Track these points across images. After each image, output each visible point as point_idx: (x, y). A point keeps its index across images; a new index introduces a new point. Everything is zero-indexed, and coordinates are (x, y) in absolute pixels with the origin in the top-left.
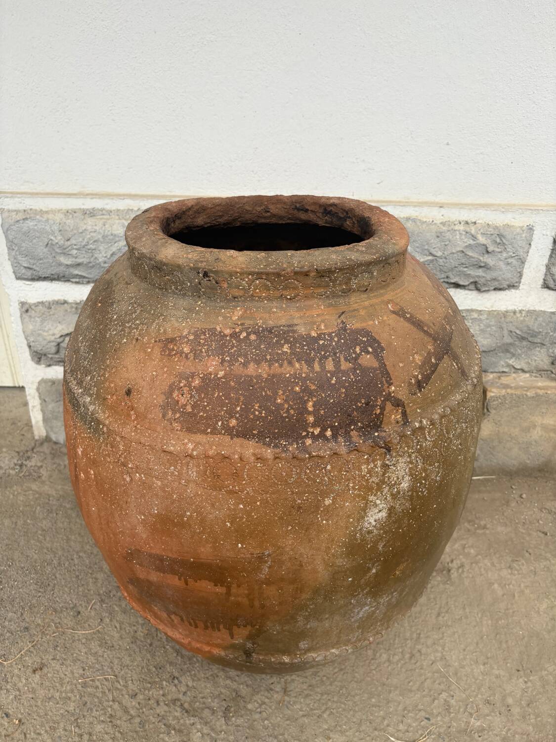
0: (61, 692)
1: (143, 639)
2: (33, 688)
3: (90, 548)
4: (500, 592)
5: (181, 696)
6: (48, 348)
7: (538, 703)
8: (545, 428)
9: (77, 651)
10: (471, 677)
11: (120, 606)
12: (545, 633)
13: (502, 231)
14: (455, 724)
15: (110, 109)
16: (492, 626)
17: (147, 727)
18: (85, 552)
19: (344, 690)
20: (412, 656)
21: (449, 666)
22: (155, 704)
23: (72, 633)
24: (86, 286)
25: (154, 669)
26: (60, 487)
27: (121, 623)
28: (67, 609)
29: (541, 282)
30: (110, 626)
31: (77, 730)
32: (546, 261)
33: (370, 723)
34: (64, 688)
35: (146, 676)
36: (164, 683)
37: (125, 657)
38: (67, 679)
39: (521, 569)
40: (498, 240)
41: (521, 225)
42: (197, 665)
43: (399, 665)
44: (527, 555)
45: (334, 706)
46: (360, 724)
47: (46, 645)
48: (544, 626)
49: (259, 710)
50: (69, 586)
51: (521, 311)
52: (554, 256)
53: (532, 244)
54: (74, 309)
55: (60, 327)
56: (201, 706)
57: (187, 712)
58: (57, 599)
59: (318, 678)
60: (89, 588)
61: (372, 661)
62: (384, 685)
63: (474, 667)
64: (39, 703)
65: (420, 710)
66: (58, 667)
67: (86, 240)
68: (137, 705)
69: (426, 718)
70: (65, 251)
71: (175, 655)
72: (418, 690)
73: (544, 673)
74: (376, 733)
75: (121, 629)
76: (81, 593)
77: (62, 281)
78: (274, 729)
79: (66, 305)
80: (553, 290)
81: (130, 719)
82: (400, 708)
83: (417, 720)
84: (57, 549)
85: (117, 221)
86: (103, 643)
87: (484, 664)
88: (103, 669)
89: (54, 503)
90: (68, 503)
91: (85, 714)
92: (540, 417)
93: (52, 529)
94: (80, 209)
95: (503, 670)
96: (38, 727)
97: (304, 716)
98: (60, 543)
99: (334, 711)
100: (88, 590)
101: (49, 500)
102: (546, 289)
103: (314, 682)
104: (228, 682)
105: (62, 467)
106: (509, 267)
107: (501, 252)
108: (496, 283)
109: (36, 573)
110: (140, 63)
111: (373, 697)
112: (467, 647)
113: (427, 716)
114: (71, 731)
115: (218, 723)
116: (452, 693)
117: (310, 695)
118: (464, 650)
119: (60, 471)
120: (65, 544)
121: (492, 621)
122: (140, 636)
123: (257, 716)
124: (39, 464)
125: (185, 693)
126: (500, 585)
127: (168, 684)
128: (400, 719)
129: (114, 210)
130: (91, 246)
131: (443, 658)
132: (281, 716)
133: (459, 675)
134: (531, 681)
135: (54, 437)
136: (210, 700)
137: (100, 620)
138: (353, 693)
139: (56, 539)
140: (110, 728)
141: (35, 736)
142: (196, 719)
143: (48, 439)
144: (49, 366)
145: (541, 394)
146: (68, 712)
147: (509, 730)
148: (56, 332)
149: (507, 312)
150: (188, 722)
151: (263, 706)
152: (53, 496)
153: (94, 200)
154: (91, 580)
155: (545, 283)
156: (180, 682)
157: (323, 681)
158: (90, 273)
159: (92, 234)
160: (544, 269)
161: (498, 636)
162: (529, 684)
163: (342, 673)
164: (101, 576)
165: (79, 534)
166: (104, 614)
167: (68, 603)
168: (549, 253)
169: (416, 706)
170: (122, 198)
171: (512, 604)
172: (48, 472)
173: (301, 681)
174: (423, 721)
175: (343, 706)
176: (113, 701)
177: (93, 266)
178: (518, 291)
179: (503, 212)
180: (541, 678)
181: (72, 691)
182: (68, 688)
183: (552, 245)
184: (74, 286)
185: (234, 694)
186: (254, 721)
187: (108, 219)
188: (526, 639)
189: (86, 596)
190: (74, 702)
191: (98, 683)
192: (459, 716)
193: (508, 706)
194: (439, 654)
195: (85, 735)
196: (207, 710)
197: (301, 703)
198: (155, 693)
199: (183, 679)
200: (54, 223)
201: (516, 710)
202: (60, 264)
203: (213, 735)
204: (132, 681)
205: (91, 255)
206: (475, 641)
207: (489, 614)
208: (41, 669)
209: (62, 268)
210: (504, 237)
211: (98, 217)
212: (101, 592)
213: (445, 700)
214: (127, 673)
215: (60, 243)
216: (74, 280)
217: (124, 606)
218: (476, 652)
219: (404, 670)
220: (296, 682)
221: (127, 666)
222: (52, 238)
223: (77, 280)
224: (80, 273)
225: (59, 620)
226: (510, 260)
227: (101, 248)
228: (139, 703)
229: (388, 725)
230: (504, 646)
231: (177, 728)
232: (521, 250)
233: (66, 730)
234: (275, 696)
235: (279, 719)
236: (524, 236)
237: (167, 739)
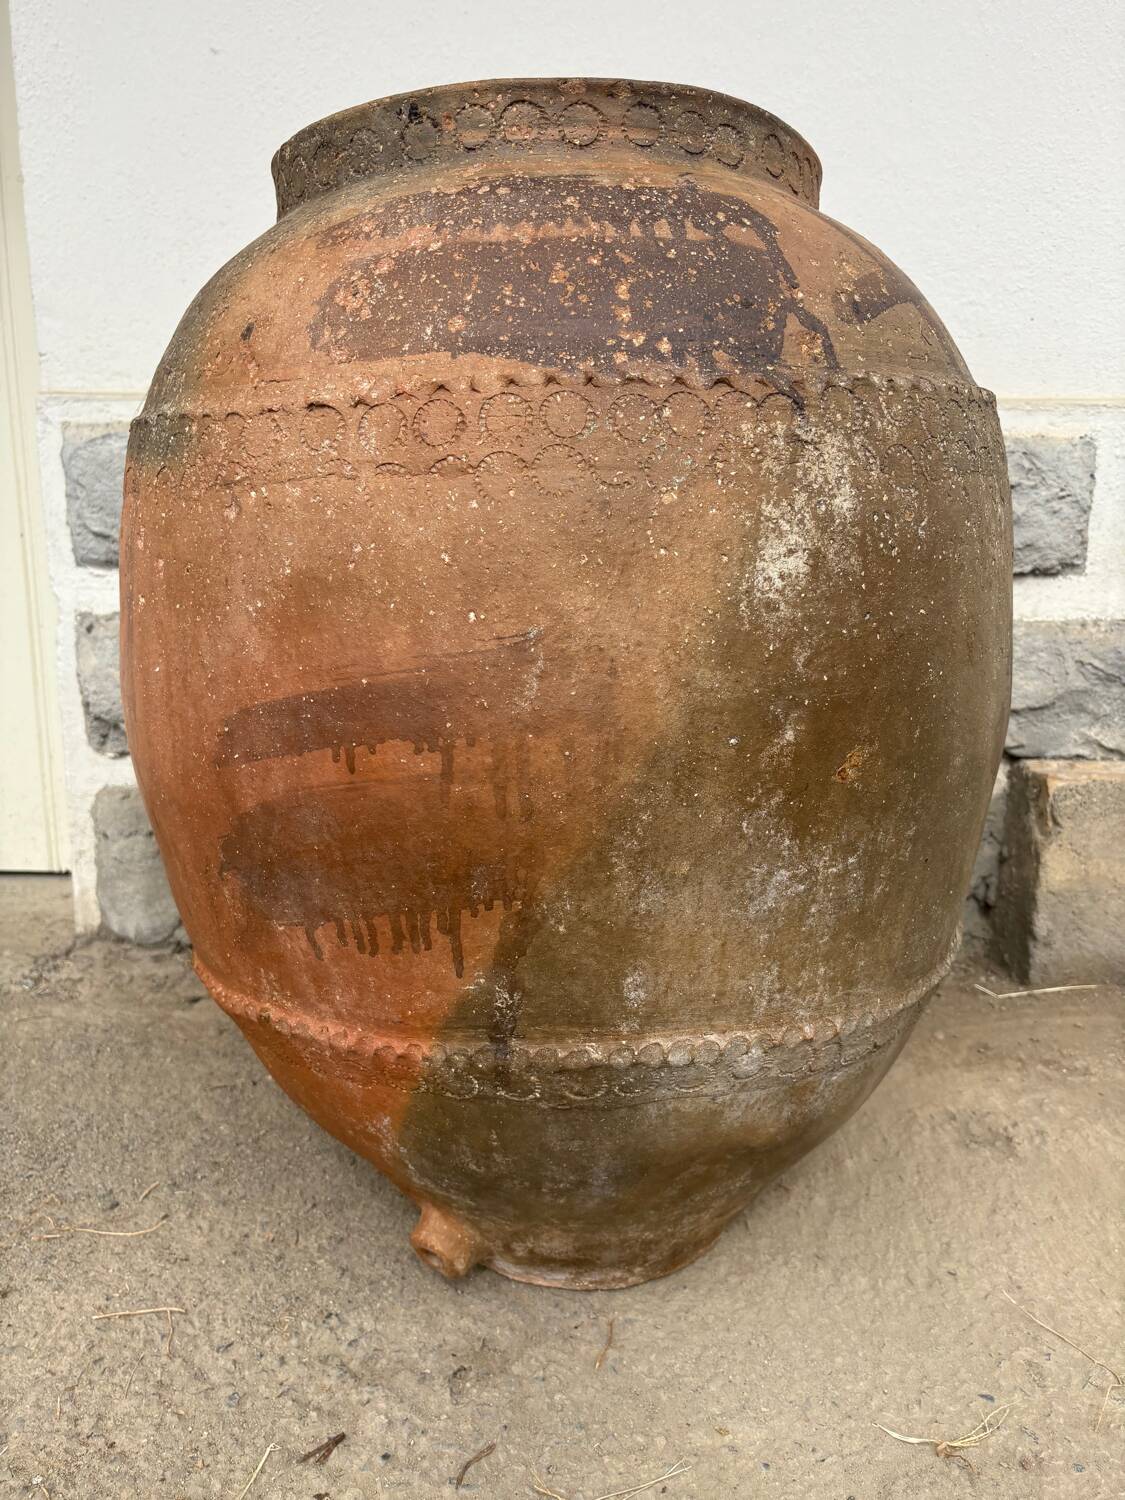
0: (43, 1337)
1: (261, 1249)
3: (162, 1103)
5: (343, 1348)
9: (99, 1267)
11: (217, 1193)
13: (1032, 446)
14: (1061, 1409)
20: (933, 1281)
21: (1031, 1300)
22: (276, 1364)
23: (92, 1235)
25: (282, 1300)
26: (115, 1011)
27: (214, 1221)
28: (89, 1197)
30: (186, 1225)
31: (67, 1408)
33: (833, 1403)
34: (54, 1331)
35: (260, 1312)
36: (304, 1324)
37: (215, 1279)
38: (65, 1315)
40: (1027, 465)
41: (1068, 435)
42: (390, 1292)
43: (902, 1297)
45: (736, 1370)
46: (807, 1405)
47: (24, 1255)
49: (540, 1374)
50: (102, 1160)
51: (1096, 623)
53: (1096, 475)
56: (392, 1365)
57: (355, 1376)
58: (71, 1181)
59: (692, 1318)
60: (147, 1165)
62: (865, 1332)
63: (1095, 1302)
65: (965, 1381)
66: (46, 1294)
68: (230, 1366)
69: (982, 1396)
71: (338, 1274)
72: (955, 1342)
74: (851, 1423)
75: (211, 1229)
76: (127, 1172)
78: (578, 1410)
81: (207, 1391)
82: (912, 1375)
83: (957, 1400)
86: (163, 1253)
88: (155, 1297)
89: (97, 1035)
90: (127, 1036)
91: (96, 1378)
93: (82, 1075)
97: (656, 1387)
98: (97, 1096)
99: (738, 1380)
100: (146, 1169)
101: (86, 1031)
103: (683, 1325)
104: (465, 1323)
105: (126, 980)
106: (1056, 521)
107: (1034, 487)
108: (1036, 556)
109: (31, 1139)
111: (838, 1354)
112: (1072, 1268)
113: (985, 1392)
114: (53, 1410)
115: (431, 1398)
116: (1044, 1348)
117: (675, 1349)
118: (1066, 1273)
119: (117, 986)
122: (256, 1243)
123: (535, 1388)
124: (77, 976)
125: (353, 1343)
127: (312, 1326)
128: (912, 1396)
131: (1013, 1286)
132: (598, 1386)
133: (1059, 1315)
135: (116, 925)
136: (416, 1355)
138: (784, 1347)
139: (89, 1091)
140: (153, 1406)
142: (379, 1393)
143: (102, 931)
144: (122, 755)
146: (53, 1374)
149: (1067, 623)
150: (355, 1397)
151: (551, 1367)
152: (96, 1026)
154: (154, 1152)
156: (344, 1323)
157: (706, 1324)
163: (756, 1309)
164: (178, 1148)
165: (143, 1082)
166: (176, 1206)
167: (94, 1187)
169: (955, 1373)
172: (94, 989)
173: (651, 1322)
174: (974, 1401)
175: (759, 1369)
176: (171, 1356)
178: (1082, 579)
179: (1028, 411)
181: (72, 1336)
182: (63, 1331)
185: (478, 1346)
186: (528, 1395)
189: (139, 1178)
190: (72, 1355)
191: (138, 1323)
192: (1072, 1394)
194: (1003, 1280)
195: (87, 1419)
196: (407, 1374)
197: (650, 1362)
198: (277, 1343)
199: (350, 1317)
203: (418, 1422)
204: (224, 1320)
206: (1092, 1257)
210: (1037, 457)
212: (176, 1171)
213: (1029, 1363)
214: (213, 1307)
218: (1097, 1277)
219: (914, 1306)
220: (637, 1325)
221: (217, 1295)
225: (66, 1214)
226: (1056, 505)
228: (235, 1362)
229: (881, 1409)
231: (326, 1407)
232: (1076, 484)
233: (40, 1407)
234: (583, 1349)
235: (591, 1390)
236: (1076, 455)
237: (296, 1429)
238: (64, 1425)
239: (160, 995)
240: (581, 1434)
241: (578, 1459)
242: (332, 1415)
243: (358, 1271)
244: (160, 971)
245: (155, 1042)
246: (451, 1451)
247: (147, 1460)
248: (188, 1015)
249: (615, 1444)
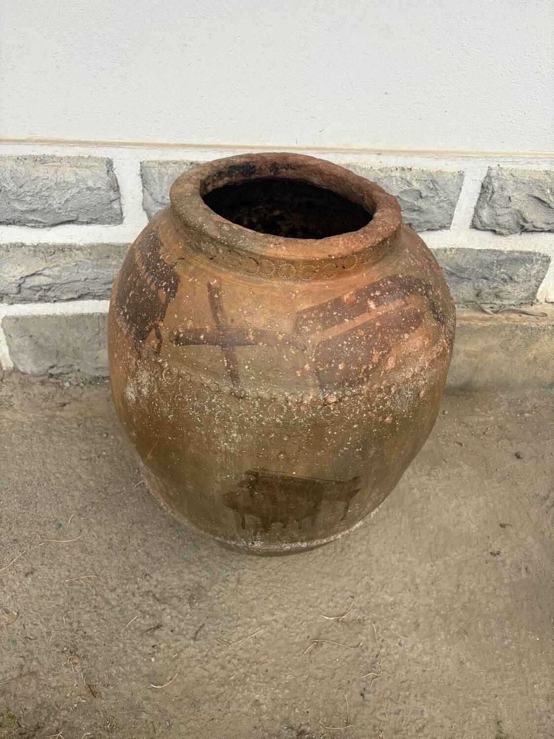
0: (51, 591)
1: (118, 545)
2: (26, 589)
3: (65, 470)
4: (418, 495)
5: (152, 588)
6: (9, 289)
7: (440, 582)
8: (467, 354)
9: (62, 557)
10: (389, 563)
11: (96, 518)
12: (451, 527)
13: (435, 177)
14: (373, 600)
15: (54, 55)
16: (409, 523)
17: (126, 613)
18: (60, 473)
19: (286, 578)
20: (343, 549)
21: (372, 555)
22: (132, 596)
23: (56, 542)
24: (42, 230)
25: (129, 569)
26: (32, 415)
27: (98, 533)
28: (49, 522)
29: (469, 223)
30: (88, 535)
31: (67, 620)
32: (474, 204)
33: (307, 602)
34: (54, 588)
35: (123, 574)
36: (138, 579)
37: (104, 560)
38: (56, 580)
39: (437, 475)
40: (431, 186)
41: (453, 171)
42: (165, 564)
43: (332, 557)
44: (444, 463)
45: (278, 591)
46: (298, 603)
47: (34, 553)
48: (451, 521)
49: (217, 596)
50: (49, 503)
51: (451, 249)
52: (481, 199)
53: (462, 188)
54: (32, 252)
55: (20, 270)
56: (170, 595)
57: (158, 600)
58: (40, 514)
59: (265, 570)
60: (67, 505)
61: (310, 555)
62: (319, 573)
63: (392, 555)
64: (33, 601)
65: (346, 591)
66: (46, 571)
67: (39, 188)
68: (117, 597)
70: (18, 198)
71: (146, 556)
72: (346, 575)
73: (447, 558)
74: (311, 609)
75: (98, 537)
76: (61, 509)
77: (17, 225)
78: (229, 610)
79: (23, 248)
80: (480, 230)
81: (111, 608)
82: (331, 589)
83: (343, 598)
84: (35, 471)
85: (69, 169)
86: (84, 550)
87: (400, 553)
88: (86, 570)
89: (28, 430)
90: (41, 430)
91: (73, 606)
92: (463, 345)
93: (28, 453)
94: (30, 155)
95: (415, 557)
96: (34, 619)
97: (253, 599)
98: (37, 466)
99: (278, 594)
100: (67, 506)
101: (23, 427)
102: (474, 230)
103: (262, 573)
104: (192, 576)
105: (32, 396)
106: (440, 210)
107: (434, 197)
108: (429, 225)
109: (19, 493)
110: (82, 10)
111: (310, 583)
112: (387, 540)
113: (352, 595)
114: (63, 621)
115: (184, 607)
116: (373, 577)
117: (259, 583)
118: (385, 543)
119: (29, 399)
120: (42, 467)
121: (409, 518)
122: (115, 542)
123: (216, 601)
124: (10, 394)
125: (156, 586)
126: (418, 489)
127: (141, 580)
128: (331, 597)
129: (64, 157)
130: (44, 193)
131: (368, 550)
132: (235, 600)
133: (379, 562)
134: (436, 565)
135: (21, 368)
136: (177, 591)
137: (79, 531)
138: (293, 580)
139: (34, 463)
140: (96, 616)
141: (32, 627)
142: (166, 606)
143: (15, 370)
144: (12, 304)
145: (465, 325)
146: (59, 606)
147: (416, 602)
148: (16, 273)
149: (438, 250)
150: (159, 608)
151: (221, 594)
152: (26, 423)
153: (44, 146)
154: (68, 497)
155: (473, 224)
156: (151, 578)
157: (269, 572)
158: (45, 218)
159: (44, 181)
160: (472, 211)
161: (413, 531)
162: (435, 567)
164: (77, 494)
165: (54, 457)
166: (83, 526)
167: (50, 518)
168: (478, 197)
169: (344, 588)
170: (72, 145)
171: (427, 505)
172: (19, 401)
173: (251, 573)
174: (348, 598)
175: (285, 590)
176: (96, 595)
177: (48, 212)
178: (449, 231)
179: (437, 159)
180: (445, 562)
181: (61, 589)
182: (57, 587)
183: (480, 189)
184: (30, 230)
185: (196, 585)
186: (214, 604)
187: (60, 167)
188: (435, 532)
189: (66, 511)
190: (63, 598)
191: (82, 582)
193: (416, 585)
194: (364, 548)
195: (75, 623)
196: (175, 598)
197: (251, 589)
198: (131, 587)
199: (153, 575)
200: (5, 170)
201: (422, 588)
202: (15, 210)
203: (181, 617)
204: (111, 578)
205: (45, 201)
206: (394, 535)
207: (407, 514)
208: (32, 573)
209: (17, 214)
210: (437, 183)
211: (49, 164)
212: (79, 507)
213: (367, 583)
214: (106, 573)
215: (13, 190)
216: (30, 225)
217: (99, 518)
218: (394, 544)
219: (335, 561)
220: (247, 574)
221: (106, 567)
222: (4, 185)
223: (33, 225)
224: (35, 219)
225: (44, 532)
226: (441, 204)
227: (55, 195)
228: (118, 596)
229: (321, 603)
230: (418, 538)
231: (151, 613)
232: (452, 195)
233: (58, 620)
234: (230, 585)
235: (233, 602)
236: (455, 181)
237: (143, 622)
238: (68, 627)
239: (48, 403)
240: (231, 619)
241: (230, 628)
242: (153, 615)
243: (153, 555)
244: (46, 390)
245: (53, 432)
246: (192, 627)
247: (98, 638)
248: (62, 414)
249: (241, 621)
